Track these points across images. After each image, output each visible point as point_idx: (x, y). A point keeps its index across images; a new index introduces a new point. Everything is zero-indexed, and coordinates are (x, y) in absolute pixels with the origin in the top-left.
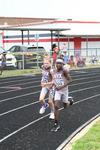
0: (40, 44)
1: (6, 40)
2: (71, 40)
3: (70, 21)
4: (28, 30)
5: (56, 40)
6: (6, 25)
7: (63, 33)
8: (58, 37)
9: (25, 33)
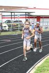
0: (20, 20)
1: (3, 17)
2: (35, 18)
3: (35, 8)
4: (14, 12)
5: (28, 18)
6: (3, 10)
7: (31, 14)
8: (29, 16)
9: (13, 14)
